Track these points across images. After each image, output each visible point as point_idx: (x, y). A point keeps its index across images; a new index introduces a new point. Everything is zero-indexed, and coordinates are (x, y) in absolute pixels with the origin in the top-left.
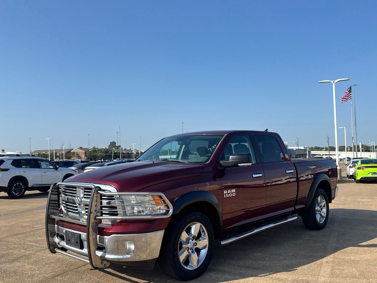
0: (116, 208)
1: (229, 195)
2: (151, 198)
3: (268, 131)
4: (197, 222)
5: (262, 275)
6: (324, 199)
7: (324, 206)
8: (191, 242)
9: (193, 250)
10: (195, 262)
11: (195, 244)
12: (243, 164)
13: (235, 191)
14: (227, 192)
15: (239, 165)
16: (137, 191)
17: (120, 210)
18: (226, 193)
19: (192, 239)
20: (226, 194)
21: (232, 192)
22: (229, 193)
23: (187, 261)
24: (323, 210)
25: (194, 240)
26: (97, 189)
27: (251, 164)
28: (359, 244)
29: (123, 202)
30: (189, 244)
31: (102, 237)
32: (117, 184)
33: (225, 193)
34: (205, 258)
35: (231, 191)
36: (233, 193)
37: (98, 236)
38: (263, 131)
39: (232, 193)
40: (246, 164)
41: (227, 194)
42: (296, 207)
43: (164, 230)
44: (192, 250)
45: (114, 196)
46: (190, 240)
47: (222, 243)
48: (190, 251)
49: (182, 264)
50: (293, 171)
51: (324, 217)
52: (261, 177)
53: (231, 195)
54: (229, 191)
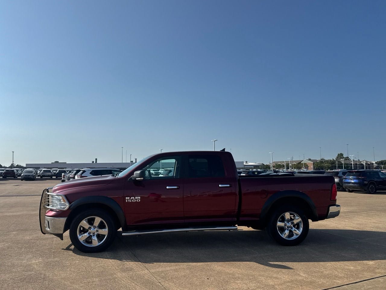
1: (132, 201)
4: (99, 217)
10: (96, 242)
11: (97, 231)
13: (140, 198)
14: (130, 198)
15: (137, 179)
18: (128, 199)
19: (95, 227)
20: (128, 200)
22: (133, 199)
26: (45, 190)
33: (126, 199)
35: (135, 198)
39: (136, 200)
41: (130, 199)
42: (240, 218)
43: (66, 218)
46: (92, 228)
47: (123, 234)
48: (92, 234)
49: (81, 241)
50: (229, 186)
51: (297, 235)
52: (177, 188)
53: (134, 201)
54: (132, 198)
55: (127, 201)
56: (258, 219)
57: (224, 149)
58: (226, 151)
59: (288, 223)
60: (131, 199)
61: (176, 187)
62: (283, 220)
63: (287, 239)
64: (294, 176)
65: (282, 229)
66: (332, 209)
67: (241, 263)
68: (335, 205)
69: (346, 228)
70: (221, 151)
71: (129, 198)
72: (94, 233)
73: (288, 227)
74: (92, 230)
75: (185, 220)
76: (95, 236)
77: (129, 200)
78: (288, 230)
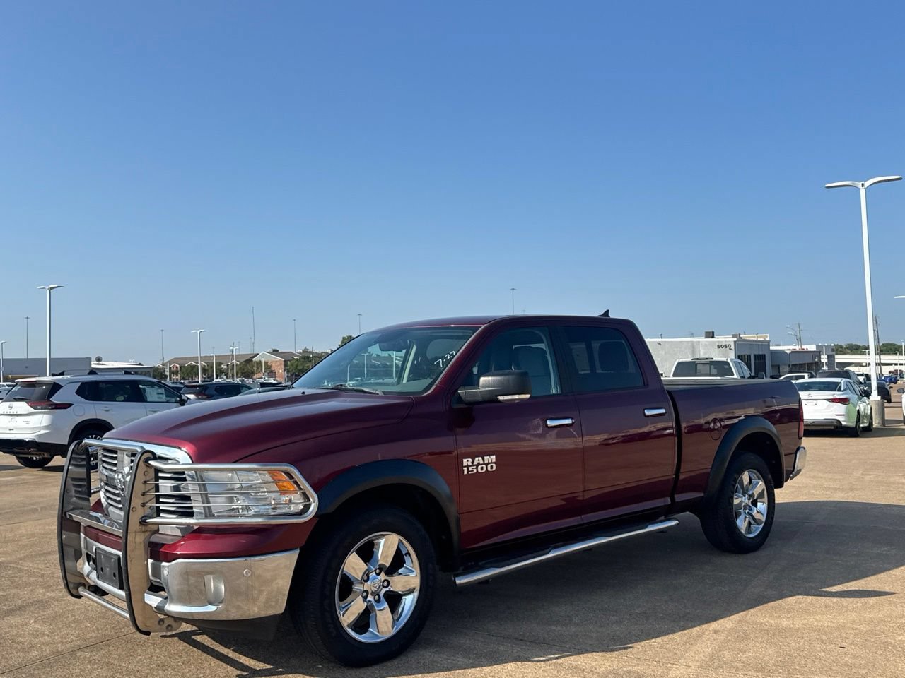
0: (187, 498)
1: (477, 469)
2: (268, 477)
3: (609, 314)
4: (388, 533)
5: (541, 659)
6: (759, 479)
7: (761, 495)
8: (374, 579)
9: (379, 597)
10: (385, 625)
11: (386, 584)
12: (509, 397)
13: (494, 460)
14: (473, 462)
15: (501, 398)
16: (235, 462)
17: (197, 506)
18: (470, 464)
19: (378, 571)
20: (468, 466)
21: (486, 462)
22: (479, 464)
23: (363, 623)
24: (759, 504)
25: (383, 573)
26: (144, 456)
27: (528, 396)
28: (824, 590)
29: (203, 487)
30: (369, 583)
31: (158, 563)
32: (192, 446)
33: (465, 464)
34: (411, 616)
35: (483, 460)
36: (489, 463)
37: (150, 561)
38: (596, 316)
39: (487, 465)
40: (516, 397)
41: (473, 465)
42: (676, 496)
43: (297, 552)
44: (377, 597)
45: (186, 472)
46: (372, 574)
47: (458, 581)
48: (371, 598)
49: (347, 626)
50: (663, 411)
51: (759, 522)
52: (572, 424)
53: (482, 469)
54: (477, 459)
55: (465, 473)
56: (702, 495)
57: (608, 311)
58: (612, 315)
59: (745, 496)
60: (475, 463)
61: (569, 421)
63: (747, 535)
70: (601, 315)
71: (470, 460)
72: (375, 594)
73: (746, 507)
74: (373, 583)
75: (583, 517)
76: (382, 598)
77: (470, 469)
78: (746, 513)
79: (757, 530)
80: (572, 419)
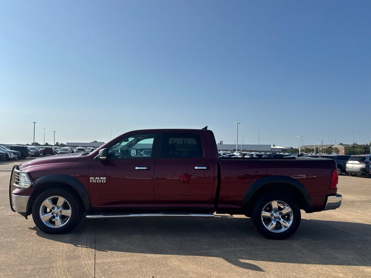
1: (96, 181)
11: (61, 212)
13: (105, 179)
14: (94, 179)
18: (93, 179)
19: (58, 207)
20: (92, 180)
22: (97, 180)
25: (60, 209)
33: (90, 179)
35: (100, 178)
36: (102, 180)
39: (101, 180)
42: (219, 205)
43: (29, 197)
46: (56, 208)
47: (87, 216)
48: (55, 215)
49: (44, 222)
50: (205, 168)
51: (285, 227)
52: (147, 169)
53: (99, 181)
54: (96, 178)
55: (91, 181)
56: (239, 207)
57: (207, 127)
58: (208, 129)
59: (276, 213)
61: (145, 168)
62: (270, 209)
63: (273, 231)
64: (296, 159)
65: (268, 220)
66: (331, 199)
67: (205, 258)
68: (335, 194)
69: (356, 220)
70: (203, 129)
71: (93, 178)
72: (57, 214)
73: (275, 218)
74: (56, 210)
75: (156, 205)
76: (59, 216)
77: (93, 181)
78: (275, 221)
79: (283, 229)
80: (147, 167)
